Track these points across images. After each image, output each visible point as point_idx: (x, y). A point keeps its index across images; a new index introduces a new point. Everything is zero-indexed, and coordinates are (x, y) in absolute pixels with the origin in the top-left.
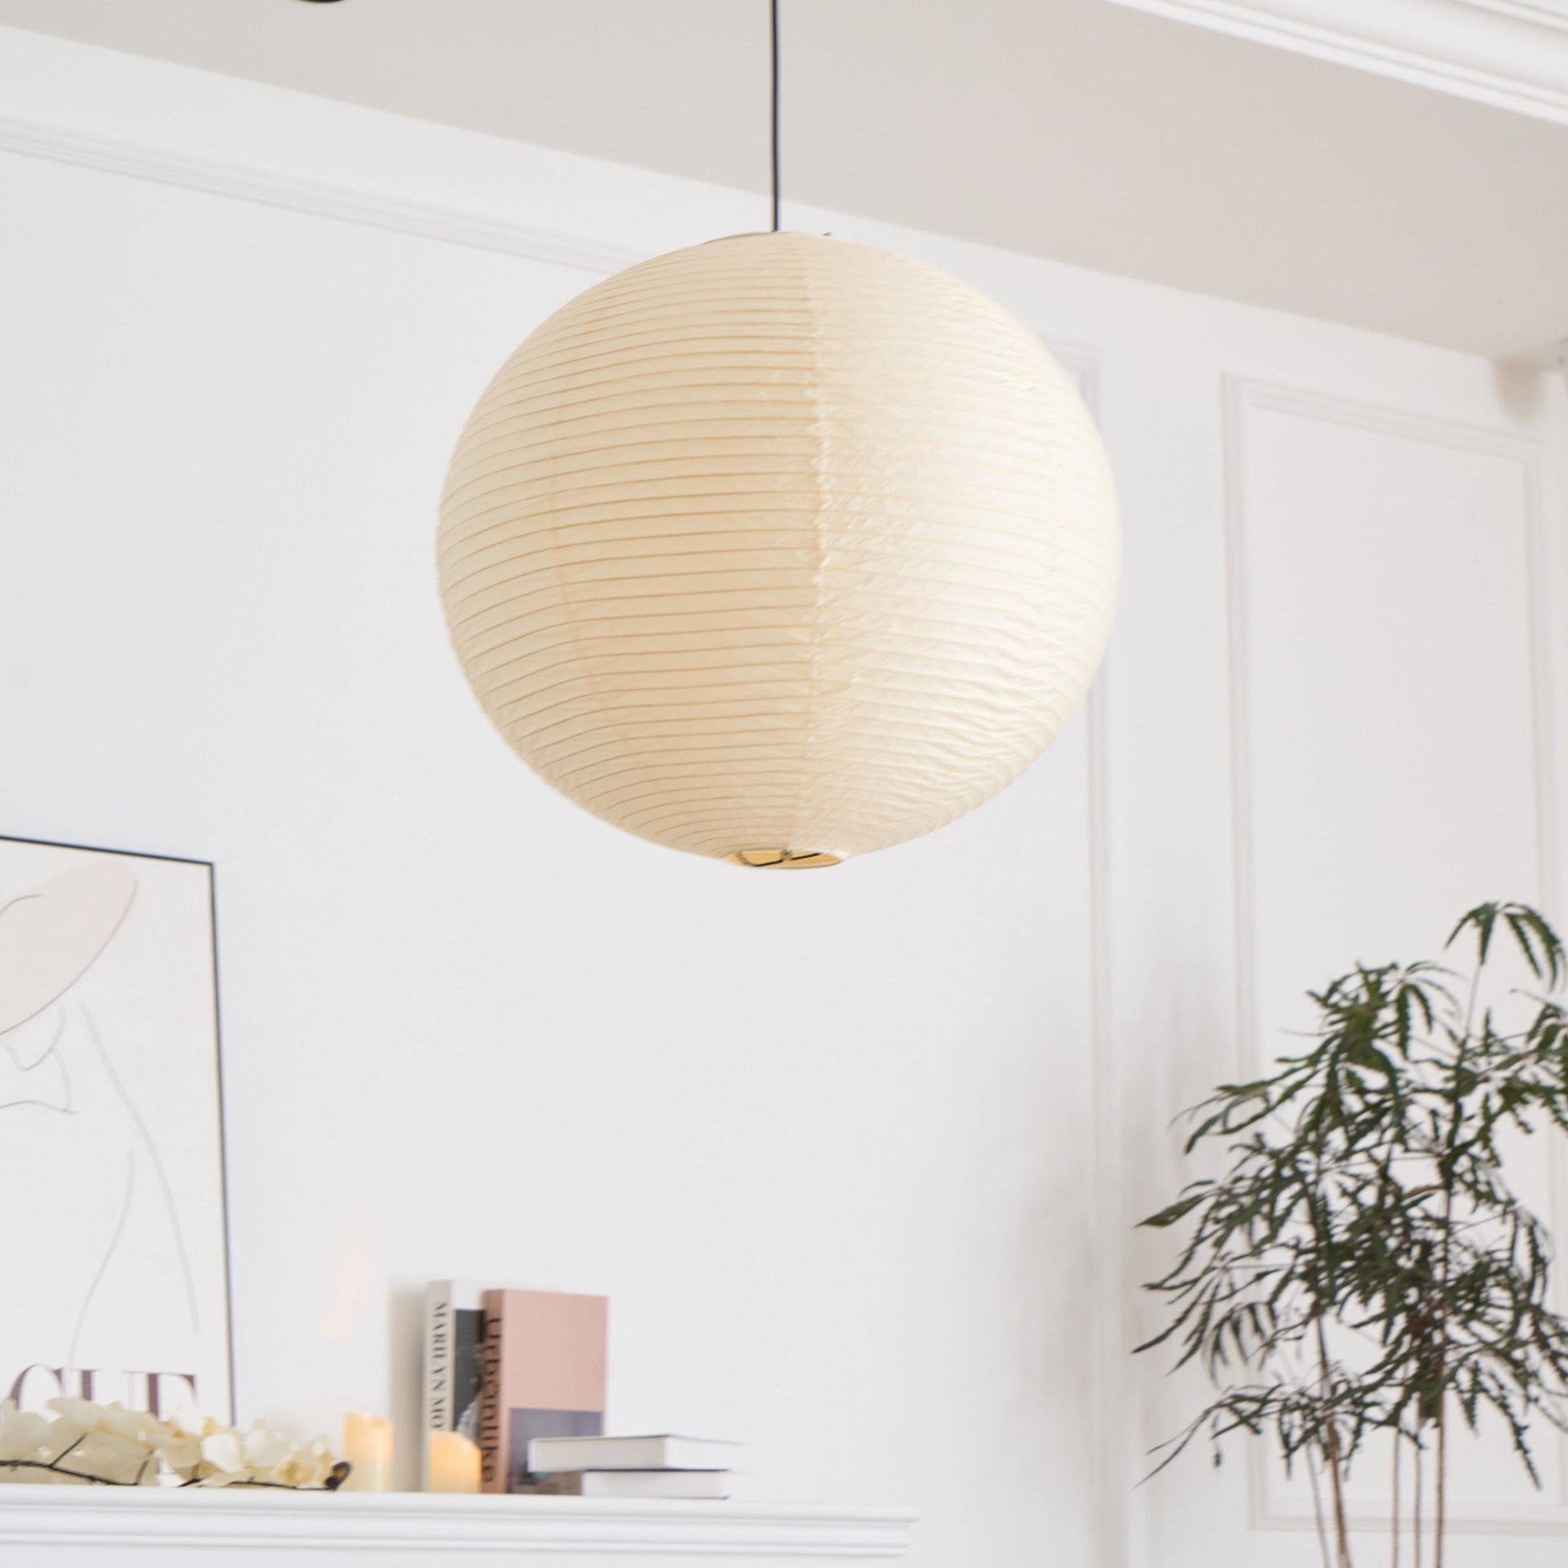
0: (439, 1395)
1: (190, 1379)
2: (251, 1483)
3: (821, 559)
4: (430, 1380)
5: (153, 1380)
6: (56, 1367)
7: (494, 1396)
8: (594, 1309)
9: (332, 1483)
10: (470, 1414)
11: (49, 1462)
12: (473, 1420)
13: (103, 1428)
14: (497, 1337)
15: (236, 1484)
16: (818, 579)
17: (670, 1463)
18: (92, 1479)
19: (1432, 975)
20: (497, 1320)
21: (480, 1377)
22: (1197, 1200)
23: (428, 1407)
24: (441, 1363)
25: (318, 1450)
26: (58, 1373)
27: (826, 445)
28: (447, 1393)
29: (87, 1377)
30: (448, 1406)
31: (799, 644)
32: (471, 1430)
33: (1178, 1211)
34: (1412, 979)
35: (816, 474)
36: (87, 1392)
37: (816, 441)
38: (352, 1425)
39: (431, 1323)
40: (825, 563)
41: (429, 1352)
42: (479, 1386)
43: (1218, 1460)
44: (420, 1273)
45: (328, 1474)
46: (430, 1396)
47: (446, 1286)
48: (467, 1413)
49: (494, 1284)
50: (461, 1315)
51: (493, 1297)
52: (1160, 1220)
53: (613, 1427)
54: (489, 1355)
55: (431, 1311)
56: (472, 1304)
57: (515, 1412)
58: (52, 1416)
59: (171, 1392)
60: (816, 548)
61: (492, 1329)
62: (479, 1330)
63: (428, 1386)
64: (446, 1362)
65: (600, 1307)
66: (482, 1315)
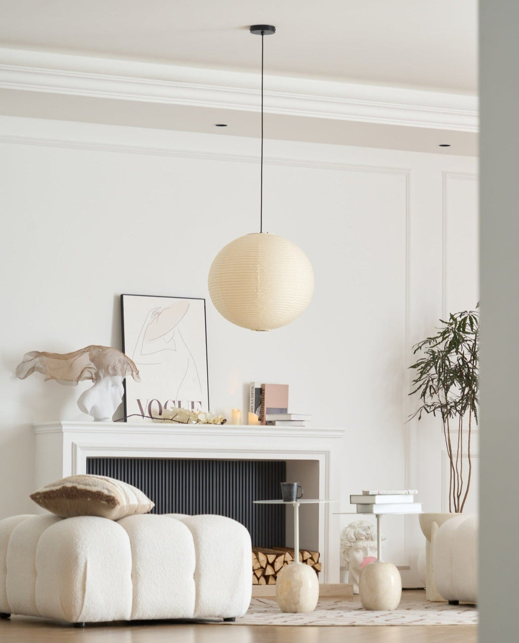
0: (252, 405)
1: (200, 403)
2: (208, 423)
4: (251, 402)
5: (193, 403)
6: (174, 400)
7: (263, 405)
9: (222, 423)
10: (259, 409)
11: (171, 418)
13: (181, 412)
14: (264, 393)
15: (205, 423)
17: (292, 419)
18: (179, 422)
19: (475, 313)
20: (264, 390)
21: (261, 402)
22: (422, 363)
23: (250, 407)
24: (253, 399)
25: (220, 417)
26: (174, 402)
27: (259, 274)
28: (254, 404)
29: (179, 402)
30: (254, 409)
32: (259, 412)
33: (418, 365)
34: (471, 314)
35: (257, 278)
36: (180, 406)
38: (233, 411)
39: (251, 390)
41: (251, 397)
43: (420, 418)
44: (249, 380)
45: (222, 421)
46: (251, 405)
47: (254, 383)
49: (263, 383)
50: (256, 389)
51: (263, 385)
52: (414, 367)
53: (289, 412)
54: (262, 397)
55: (251, 388)
56: (259, 387)
57: (267, 408)
58: (171, 410)
59: (196, 405)
62: (260, 392)
63: (250, 403)
64: (254, 398)
65: (286, 387)
66: (261, 389)
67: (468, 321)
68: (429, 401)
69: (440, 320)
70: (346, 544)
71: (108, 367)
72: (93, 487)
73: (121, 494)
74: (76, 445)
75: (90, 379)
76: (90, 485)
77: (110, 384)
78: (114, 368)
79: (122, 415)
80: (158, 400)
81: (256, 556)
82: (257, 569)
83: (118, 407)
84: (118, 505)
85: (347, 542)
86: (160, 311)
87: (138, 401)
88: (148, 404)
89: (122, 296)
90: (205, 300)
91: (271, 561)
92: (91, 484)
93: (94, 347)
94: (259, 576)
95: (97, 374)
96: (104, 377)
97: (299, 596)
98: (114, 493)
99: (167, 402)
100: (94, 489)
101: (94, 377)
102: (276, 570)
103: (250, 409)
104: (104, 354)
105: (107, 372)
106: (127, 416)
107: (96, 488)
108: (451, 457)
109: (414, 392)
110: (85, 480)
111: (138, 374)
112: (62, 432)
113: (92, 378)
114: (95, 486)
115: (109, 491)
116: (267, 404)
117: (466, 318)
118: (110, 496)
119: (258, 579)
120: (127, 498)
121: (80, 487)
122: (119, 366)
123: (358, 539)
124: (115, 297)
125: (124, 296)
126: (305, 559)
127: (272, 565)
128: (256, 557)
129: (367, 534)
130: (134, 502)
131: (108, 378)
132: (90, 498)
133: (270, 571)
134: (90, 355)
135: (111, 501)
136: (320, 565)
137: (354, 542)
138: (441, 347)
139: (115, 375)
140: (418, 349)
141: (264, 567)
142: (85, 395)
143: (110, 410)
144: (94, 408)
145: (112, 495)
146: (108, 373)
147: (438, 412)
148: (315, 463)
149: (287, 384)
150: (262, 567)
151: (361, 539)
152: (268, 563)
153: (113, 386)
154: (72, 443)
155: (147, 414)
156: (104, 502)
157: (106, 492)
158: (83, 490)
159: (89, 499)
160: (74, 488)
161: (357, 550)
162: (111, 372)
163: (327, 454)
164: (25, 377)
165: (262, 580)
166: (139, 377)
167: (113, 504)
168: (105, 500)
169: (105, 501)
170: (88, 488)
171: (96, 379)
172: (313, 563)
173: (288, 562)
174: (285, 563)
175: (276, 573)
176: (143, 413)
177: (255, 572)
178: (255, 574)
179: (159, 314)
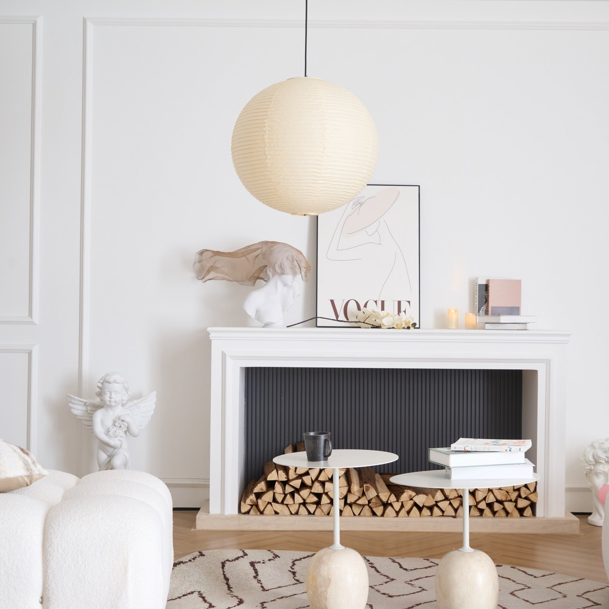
0: (476, 304)
1: (409, 302)
2: (393, 328)
3: (267, 157)
4: (475, 300)
5: (399, 303)
6: (375, 300)
7: (488, 304)
8: (518, 283)
10: (484, 308)
11: (363, 322)
12: (484, 309)
13: (372, 315)
14: (489, 290)
15: (390, 328)
16: (267, 161)
17: (501, 322)
20: (489, 286)
26: (376, 302)
27: (267, 132)
29: (383, 302)
30: (477, 308)
31: (267, 175)
32: (484, 312)
35: (265, 139)
36: (383, 305)
37: (265, 131)
38: (449, 312)
39: (475, 287)
40: (268, 158)
41: (475, 294)
42: (486, 301)
45: (409, 325)
47: (477, 279)
48: (483, 307)
49: (489, 279)
50: (479, 285)
51: (489, 281)
54: (487, 294)
55: (475, 284)
56: (484, 283)
57: (492, 307)
59: (404, 304)
60: (266, 155)
61: (489, 288)
62: (485, 289)
63: (475, 302)
64: (477, 296)
65: (519, 282)
66: (486, 285)
70: (585, 466)
74: (225, 354)
78: (281, 266)
80: (356, 300)
82: (453, 499)
85: (586, 465)
86: (363, 200)
87: (332, 301)
88: (344, 305)
90: (419, 186)
94: (456, 507)
99: (367, 302)
102: (478, 501)
112: (211, 340)
116: (492, 303)
119: (456, 510)
122: (287, 264)
123: (597, 462)
126: (517, 488)
127: (473, 494)
129: (606, 457)
136: (538, 496)
137: (593, 465)
139: (283, 274)
144: (257, 312)
146: (276, 272)
148: (533, 374)
149: (515, 277)
150: (460, 496)
151: (601, 463)
154: (223, 352)
155: (342, 317)
161: (597, 474)
163: (548, 362)
165: (461, 511)
171: (268, 279)
172: (528, 491)
173: (494, 491)
174: (490, 493)
175: (478, 503)
176: (337, 316)
177: (452, 501)
178: (450, 504)
179: (361, 204)
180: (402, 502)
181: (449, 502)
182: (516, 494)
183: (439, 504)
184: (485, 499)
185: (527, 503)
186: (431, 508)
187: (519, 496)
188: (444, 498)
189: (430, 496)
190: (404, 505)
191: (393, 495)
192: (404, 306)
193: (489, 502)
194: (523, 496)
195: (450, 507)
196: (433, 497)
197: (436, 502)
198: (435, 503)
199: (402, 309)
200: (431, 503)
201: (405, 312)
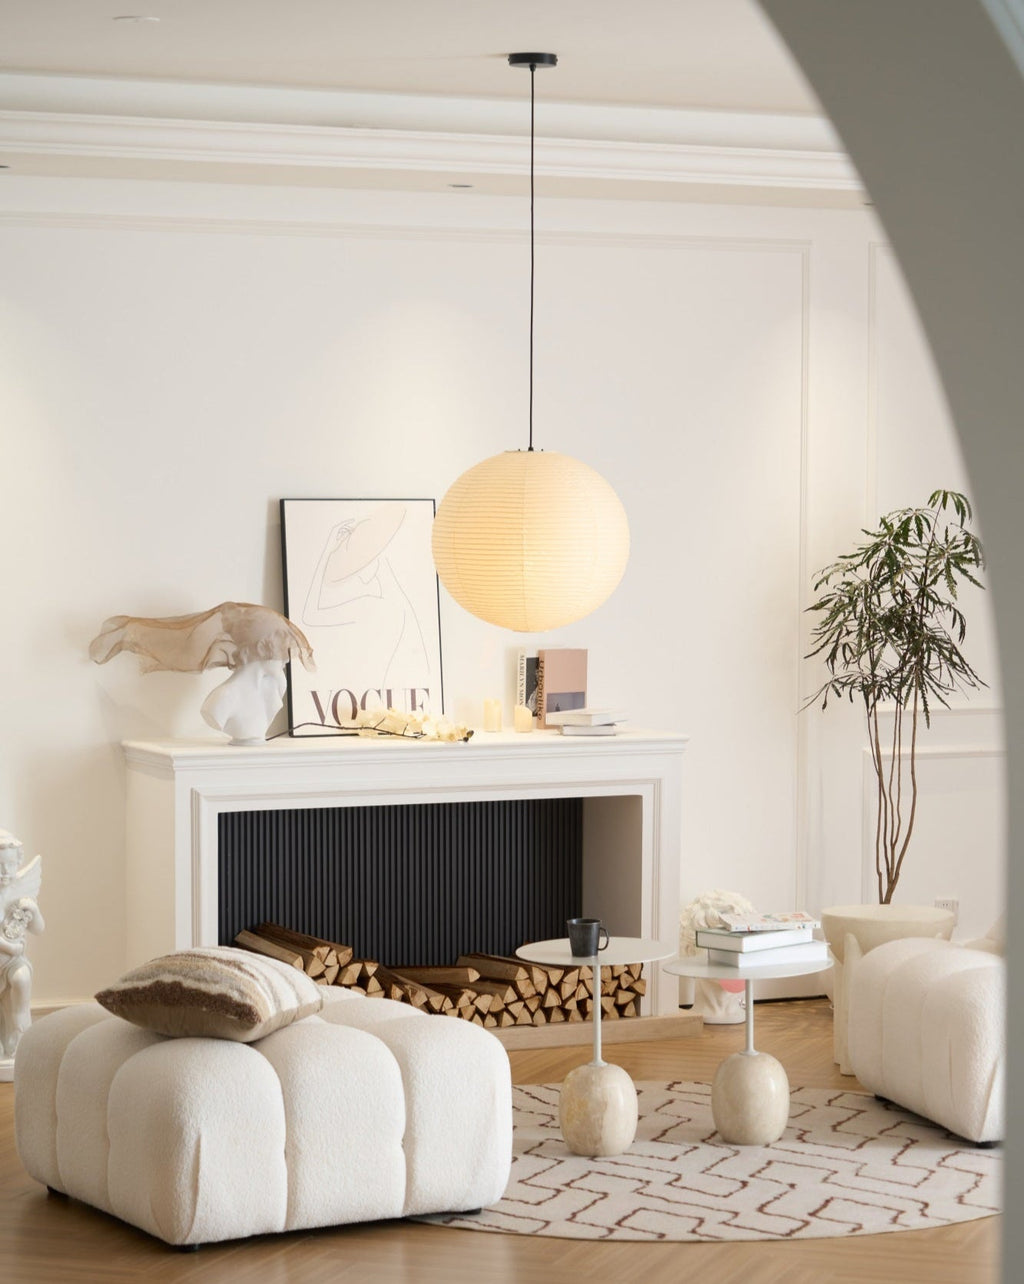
0: (521, 689)
1: (427, 690)
4: (519, 682)
5: (413, 692)
6: (378, 689)
7: (542, 689)
8: (582, 655)
9: (466, 740)
11: (374, 727)
12: (535, 697)
13: (391, 716)
14: (543, 667)
15: (434, 739)
18: (388, 732)
20: (543, 662)
21: (537, 682)
22: (829, 601)
23: (518, 693)
24: (522, 677)
25: (462, 726)
26: (379, 692)
28: (524, 688)
29: (389, 693)
30: (524, 696)
32: (533, 701)
33: (823, 605)
34: (918, 512)
36: (389, 697)
39: (519, 662)
41: (518, 673)
42: (537, 685)
43: (824, 706)
44: (515, 644)
45: (465, 735)
46: (519, 690)
47: (525, 648)
48: (532, 695)
49: (541, 648)
50: (528, 660)
51: (540, 652)
52: (815, 608)
53: (588, 702)
54: (540, 674)
55: (519, 658)
56: (534, 655)
57: (549, 695)
58: (374, 710)
59: (420, 695)
61: (541, 664)
62: (535, 665)
63: (519, 685)
64: (525, 677)
65: (583, 653)
66: (538, 659)
67: (913, 525)
68: (840, 672)
69: (863, 530)
71: (256, 645)
72: (213, 985)
73: (264, 995)
75: (223, 665)
76: (205, 980)
77: (261, 673)
78: (267, 647)
79: (286, 726)
81: (529, 974)
82: (531, 998)
83: (277, 715)
84: (258, 1023)
86: (352, 526)
87: (314, 694)
88: (333, 696)
89: (282, 502)
90: (434, 501)
91: (554, 982)
92: (208, 979)
93: (231, 606)
94: (533, 1010)
95: (236, 656)
96: (250, 661)
97: (601, 1127)
98: (251, 998)
99: (365, 695)
100: (214, 989)
101: (232, 662)
102: (564, 998)
103: (518, 696)
104: (249, 621)
105: (254, 655)
106: (294, 726)
107: (217, 986)
108: (880, 774)
109: (814, 653)
110: (198, 968)
111: (311, 655)
112: (174, 772)
113: (227, 664)
114: (216, 983)
115: (241, 993)
116: (549, 688)
117: (909, 519)
118: (244, 1005)
119: (532, 1014)
120: (277, 1001)
121: (188, 983)
122: (275, 641)
124: (271, 503)
125: (286, 502)
126: (616, 975)
127: (558, 988)
128: (527, 976)
130: (290, 1003)
131: (256, 664)
132: (206, 1006)
133: (552, 1000)
134: (225, 620)
135: (244, 1015)
136: (644, 985)
138: (864, 574)
139: (270, 658)
140: (822, 581)
141: (543, 992)
142: (214, 695)
143: (260, 723)
144: (230, 721)
145: (248, 1002)
146: (257, 655)
147: (859, 695)
148: (634, 801)
149: (583, 648)
150: (538, 994)
152: (550, 985)
153: (265, 676)
154: (192, 790)
155: (330, 720)
156: (232, 1017)
157: (236, 996)
158: (193, 990)
159: (204, 1009)
160: (176, 986)
162: (262, 653)
163: (657, 784)
164: (107, 659)
165: (540, 1016)
166: (313, 664)
167: (249, 1021)
168: (234, 1012)
169: (235, 1015)
170: (203, 987)
171: (235, 664)
172: (631, 980)
173: (586, 982)
174: (581, 984)
175: (564, 1002)
176: (322, 717)
177: (527, 1002)
178: (526, 1006)
179: (350, 532)
180: (460, 1009)
181: (522, 1004)
182: (615, 983)
183: (510, 1008)
184: (573, 994)
185: (630, 996)
186: (497, 1016)
187: (619, 987)
188: (516, 998)
189: (498, 997)
190: (463, 1013)
191: (448, 999)
192: (420, 697)
193: (580, 998)
194: (624, 986)
195: (525, 1010)
196: (503, 999)
197: (507, 1005)
198: (504, 1006)
199: (418, 703)
200: (498, 1007)
201: (422, 706)
